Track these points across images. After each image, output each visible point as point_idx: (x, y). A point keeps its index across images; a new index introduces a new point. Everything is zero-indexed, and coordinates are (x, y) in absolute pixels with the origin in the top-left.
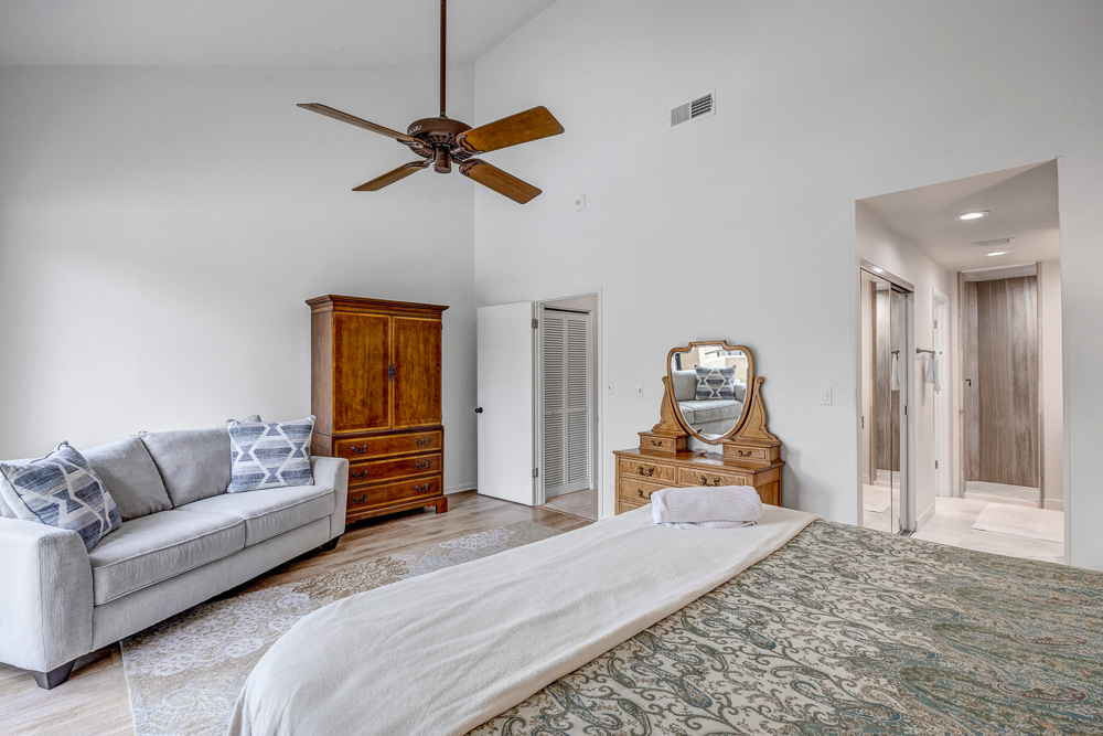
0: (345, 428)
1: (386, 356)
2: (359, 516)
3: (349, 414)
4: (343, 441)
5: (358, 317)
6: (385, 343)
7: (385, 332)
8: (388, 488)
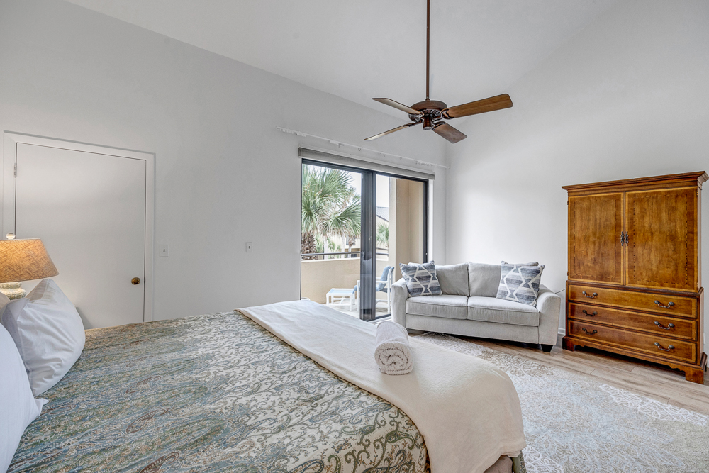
0: (578, 277)
1: (617, 226)
2: (589, 344)
3: (582, 268)
4: (575, 286)
5: (589, 198)
6: (617, 216)
7: (617, 207)
8: (620, 333)
